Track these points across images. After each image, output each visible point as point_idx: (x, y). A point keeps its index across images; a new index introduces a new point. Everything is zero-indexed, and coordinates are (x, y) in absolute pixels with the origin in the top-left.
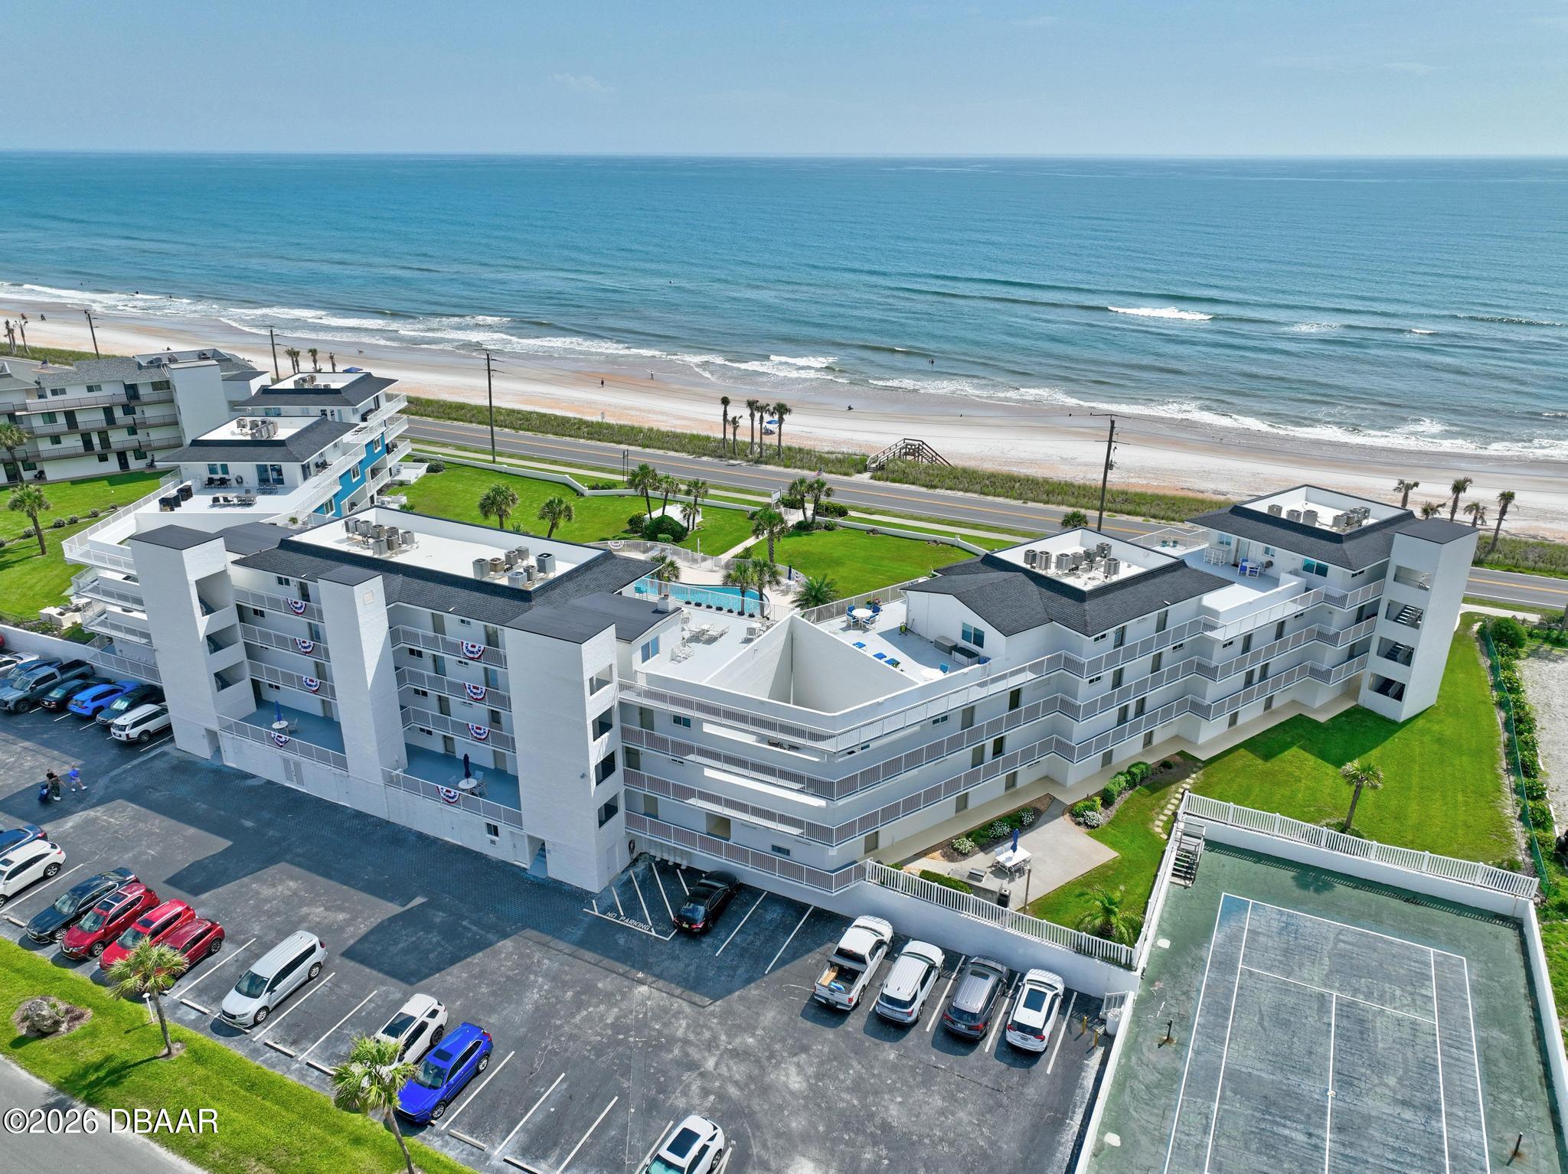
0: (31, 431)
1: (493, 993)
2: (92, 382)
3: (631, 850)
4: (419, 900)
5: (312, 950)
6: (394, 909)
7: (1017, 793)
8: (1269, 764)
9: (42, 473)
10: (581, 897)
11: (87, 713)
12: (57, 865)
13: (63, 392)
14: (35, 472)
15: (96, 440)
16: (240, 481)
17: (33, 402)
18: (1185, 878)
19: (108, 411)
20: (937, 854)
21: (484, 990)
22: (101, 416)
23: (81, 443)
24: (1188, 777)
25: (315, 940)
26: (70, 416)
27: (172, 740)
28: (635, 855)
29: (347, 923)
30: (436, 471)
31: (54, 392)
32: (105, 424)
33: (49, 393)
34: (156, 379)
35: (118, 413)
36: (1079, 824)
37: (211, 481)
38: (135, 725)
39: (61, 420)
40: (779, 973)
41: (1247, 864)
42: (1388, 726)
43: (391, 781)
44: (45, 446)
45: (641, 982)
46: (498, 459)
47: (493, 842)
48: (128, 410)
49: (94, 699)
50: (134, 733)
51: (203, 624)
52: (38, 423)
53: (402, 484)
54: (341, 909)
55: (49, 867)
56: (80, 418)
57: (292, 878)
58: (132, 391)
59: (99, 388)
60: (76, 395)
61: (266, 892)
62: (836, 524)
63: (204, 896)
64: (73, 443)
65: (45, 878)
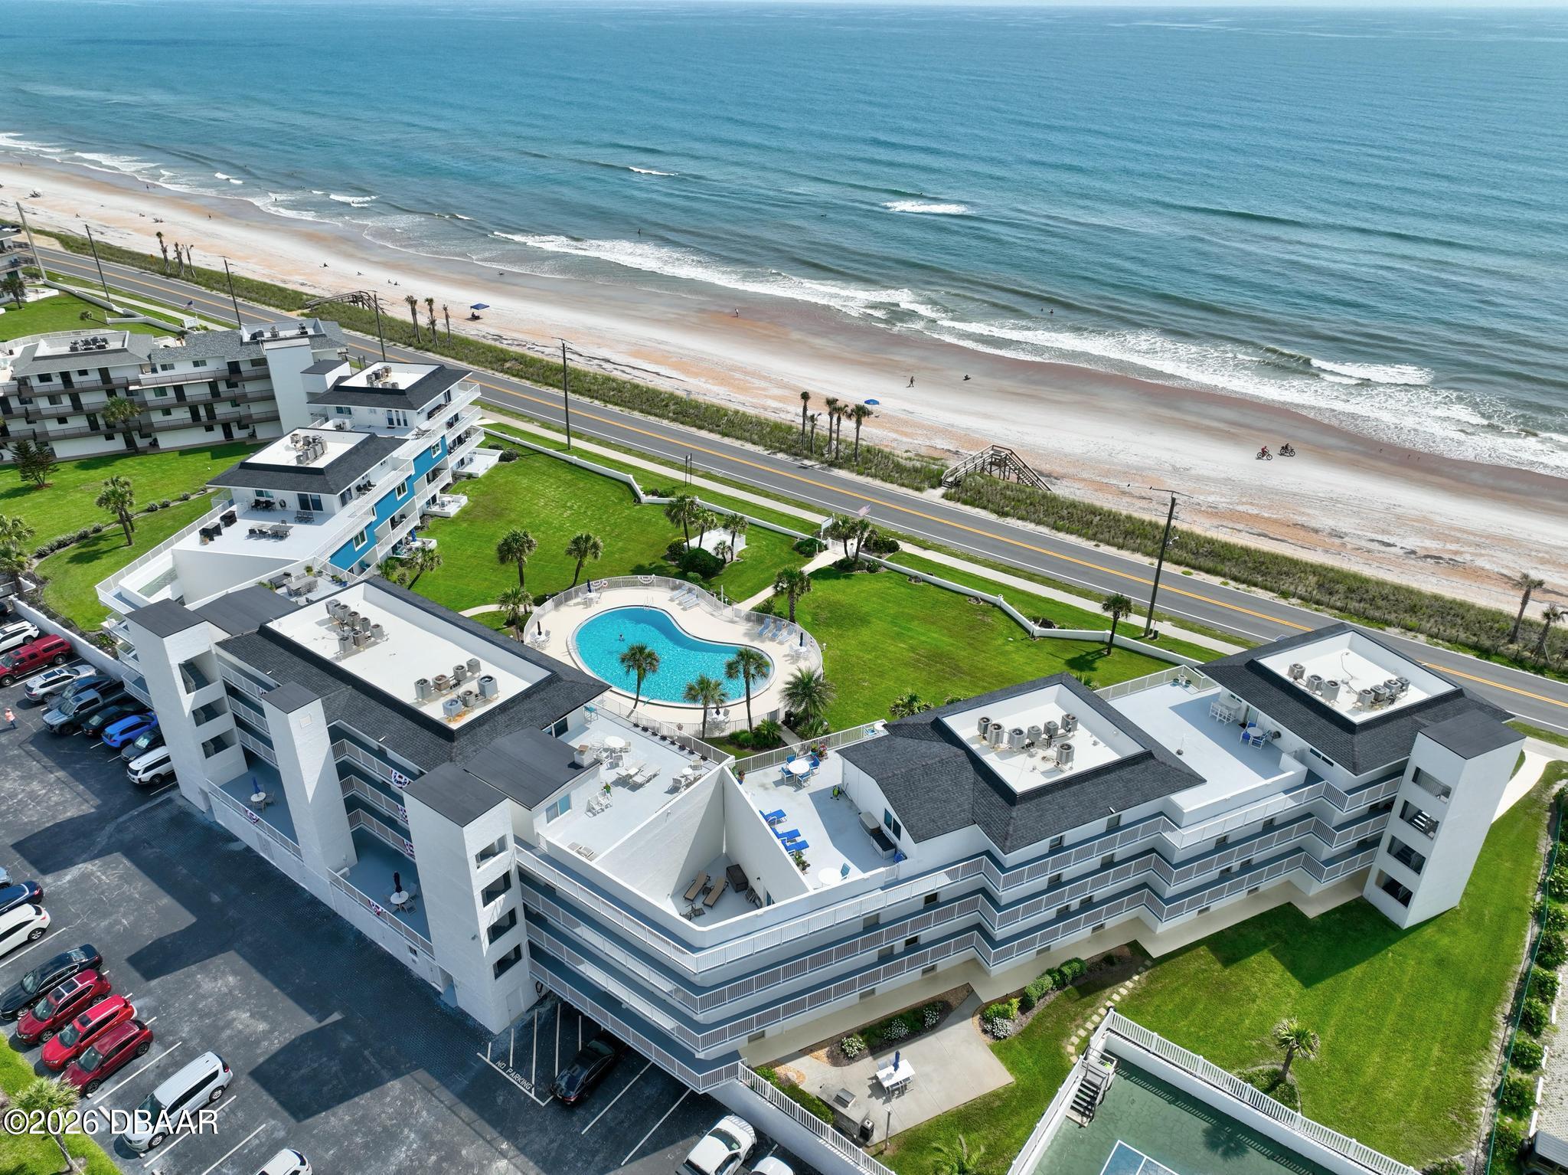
0: (144, 404)
1: (366, 1146)
2: (197, 358)
3: (539, 992)
4: (336, 1017)
5: (215, 1075)
6: (309, 1023)
7: (935, 979)
8: (1227, 972)
9: (155, 440)
10: (477, 1035)
11: (114, 745)
12: (43, 931)
13: (172, 367)
14: (150, 440)
15: (202, 412)
16: (283, 504)
17: (147, 377)
18: (1083, 1114)
19: (213, 386)
20: (822, 1053)
21: (359, 1140)
22: (207, 390)
23: (189, 415)
24: (1129, 978)
25: (219, 1065)
26: (179, 390)
27: (177, 786)
28: (543, 993)
29: (266, 1035)
30: (508, 460)
31: (164, 368)
32: (209, 397)
33: (159, 368)
34: (254, 357)
35: (222, 387)
36: (985, 1031)
37: (257, 503)
38: (147, 770)
39: (171, 394)
40: (636, 1164)
41: (1158, 1103)
42: (1388, 932)
43: (335, 881)
44: (157, 418)
45: (503, 1155)
47: (414, 961)
48: (231, 385)
49: (122, 733)
50: (146, 777)
51: (188, 701)
52: (150, 397)
53: (470, 476)
54: (264, 1017)
55: (34, 932)
56: (187, 392)
57: (235, 973)
58: (234, 367)
59: (204, 363)
60: (183, 370)
61: (207, 985)
62: (881, 565)
63: (154, 983)
64: (182, 415)
65: (30, 941)
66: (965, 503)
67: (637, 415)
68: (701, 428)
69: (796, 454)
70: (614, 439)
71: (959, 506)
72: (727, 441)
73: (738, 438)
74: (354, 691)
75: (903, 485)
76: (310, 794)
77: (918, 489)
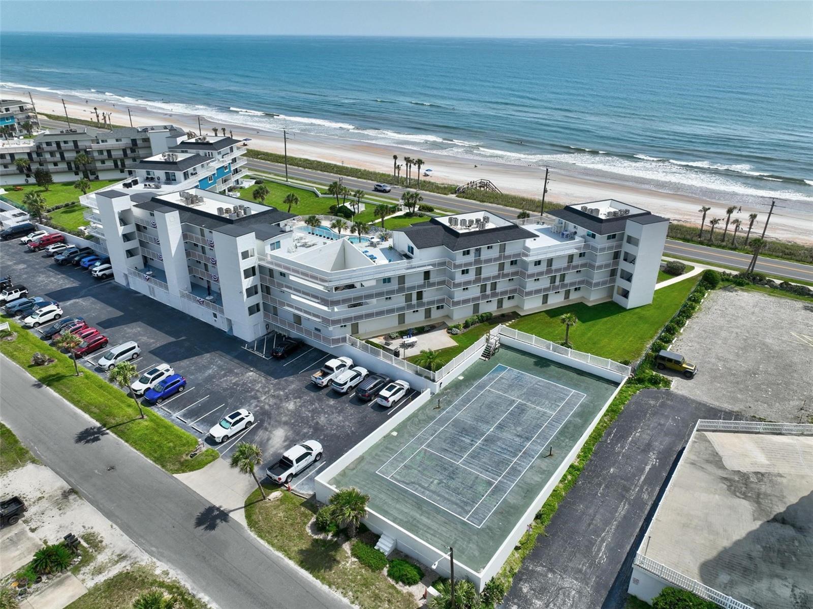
0: (93, 158)
1: (196, 370)
2: (118, 138)
3: (267, 329)
4: (183, 338)
5: (134, 348)
6: (172, 339)
7: (431, 320)
8: (551, 320)
9: (98, 176)
10: (243, 342)
11: (86, 266)
12: (59, 315)
13: (106, 141)
14: (95, 176)
15: (119, 163)
16: (159, 178)
17: (95, 146)
18: (486, 357)
19: (124, 151)
20: (382, 338)
21: (193, 368)
22: (122, 153)
23: (113, 164)
24: (510, 320)
25: (136, 344)
26: (109, 152)
27: (114, 279)
28: (269, 331)
29: (154, 343)
30: (258, 184)
31: (103, 141)
32: (123, 156)
33: (100, 142)
34: (144, 137)
35: (129, 152)
36: (449, 333)
37: (147, 178)
38: (100, 271)
39: (105, 153)
40: (304, 374)
41: (518, 356)
42: (620, 309)
43: (183, 296)
44: (99, 165)
45: (252, 371)
46: (289, 180)
47: (215, 321)
48: (133, 151)
49: (89, 261)
50: (100, 274)
51: (121, 230)
52: (96, 154)
53: (241, 188)
54: (153, 338)
55: (56, 315)
56: (113, 153)
57: (140, 327)
58: (134, 141)
59: (121, 140)
60: (111, 143)
61: (129, 330)
62: (424, 215)
63: (107, 330)
64: (109, 164)
65: (54, 319)
66: (466, 198)
67: (319, 172)
68: (348, 176)
69: (391, 184)
70: (308, 179)
71: (464, 199)
72: (360, 180)
73: (365, 179)
74: (192, 214)
75: (439, 193)
76: (173, 252)
77: (445, 194)
